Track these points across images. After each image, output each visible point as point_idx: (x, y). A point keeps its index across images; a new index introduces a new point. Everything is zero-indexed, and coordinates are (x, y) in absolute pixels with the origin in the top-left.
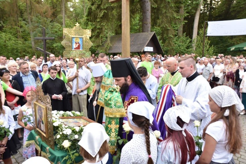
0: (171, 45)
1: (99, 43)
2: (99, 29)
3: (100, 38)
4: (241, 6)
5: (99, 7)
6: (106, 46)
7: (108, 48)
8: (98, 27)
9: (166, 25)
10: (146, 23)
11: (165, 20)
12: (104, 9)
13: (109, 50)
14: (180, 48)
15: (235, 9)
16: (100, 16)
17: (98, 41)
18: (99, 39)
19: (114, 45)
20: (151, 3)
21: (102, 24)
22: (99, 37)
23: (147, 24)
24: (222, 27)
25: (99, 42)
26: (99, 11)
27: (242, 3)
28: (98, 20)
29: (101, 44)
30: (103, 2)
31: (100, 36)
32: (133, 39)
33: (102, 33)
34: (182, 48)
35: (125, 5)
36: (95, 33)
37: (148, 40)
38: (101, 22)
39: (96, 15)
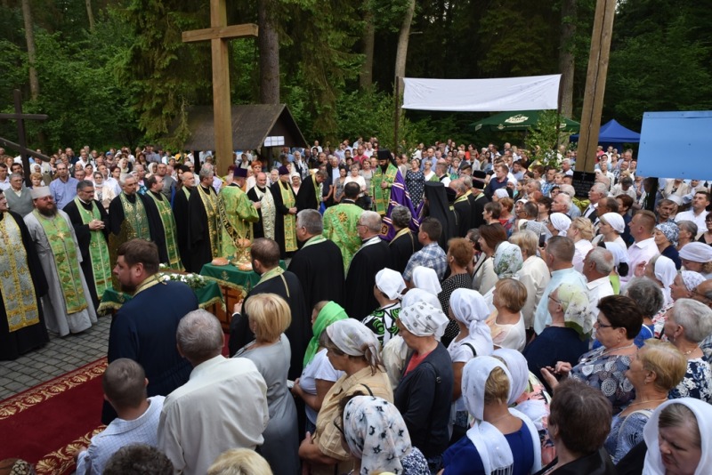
0: (328, 126)
1: (162, 128)
2: (160, 95)
3: (163, 116)
4: (499, 26)
5: (156, 43)
6: (179, 135)
7: (184, 140)
8: (157, 92)
9: (316, 80)
10: (269, 77)
11: (312, 68)
12: (171, 52)
13: (185, 143)
14: (362, 123)
15: (487, 30)
16: (162, 67)
17: (159, 123)
18: (161, 118)
19: (197, 132)
20: (279, 37)
21: (166, 85)
22: (162, 114)
23: (270, 81)
24: (430, 92)
25: (162, 125)
26: (156, 53)
27: (500, 20)
28: (157, 75)
29: (166, 131)
30: (167, 33)
31: (163, 112)
32: (237, 120)
33: (167, 105)
34: (368, 122)
35: (219, 54)
36: (151, 106)
37: (271, 123)
38: (163, 79)
39: (151, 62)
